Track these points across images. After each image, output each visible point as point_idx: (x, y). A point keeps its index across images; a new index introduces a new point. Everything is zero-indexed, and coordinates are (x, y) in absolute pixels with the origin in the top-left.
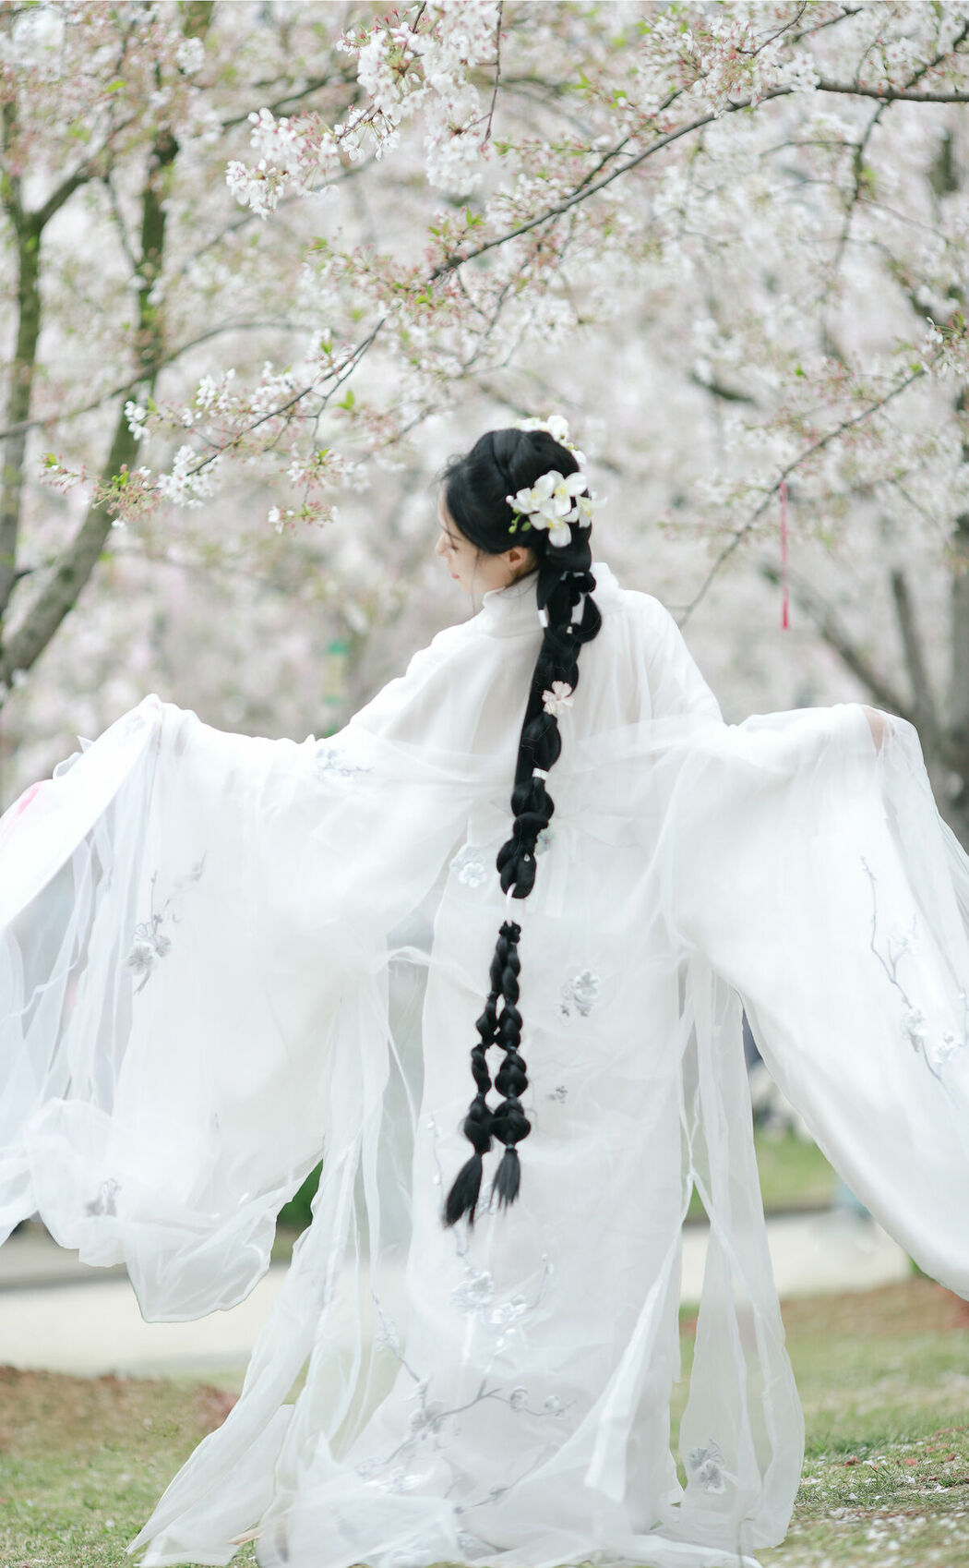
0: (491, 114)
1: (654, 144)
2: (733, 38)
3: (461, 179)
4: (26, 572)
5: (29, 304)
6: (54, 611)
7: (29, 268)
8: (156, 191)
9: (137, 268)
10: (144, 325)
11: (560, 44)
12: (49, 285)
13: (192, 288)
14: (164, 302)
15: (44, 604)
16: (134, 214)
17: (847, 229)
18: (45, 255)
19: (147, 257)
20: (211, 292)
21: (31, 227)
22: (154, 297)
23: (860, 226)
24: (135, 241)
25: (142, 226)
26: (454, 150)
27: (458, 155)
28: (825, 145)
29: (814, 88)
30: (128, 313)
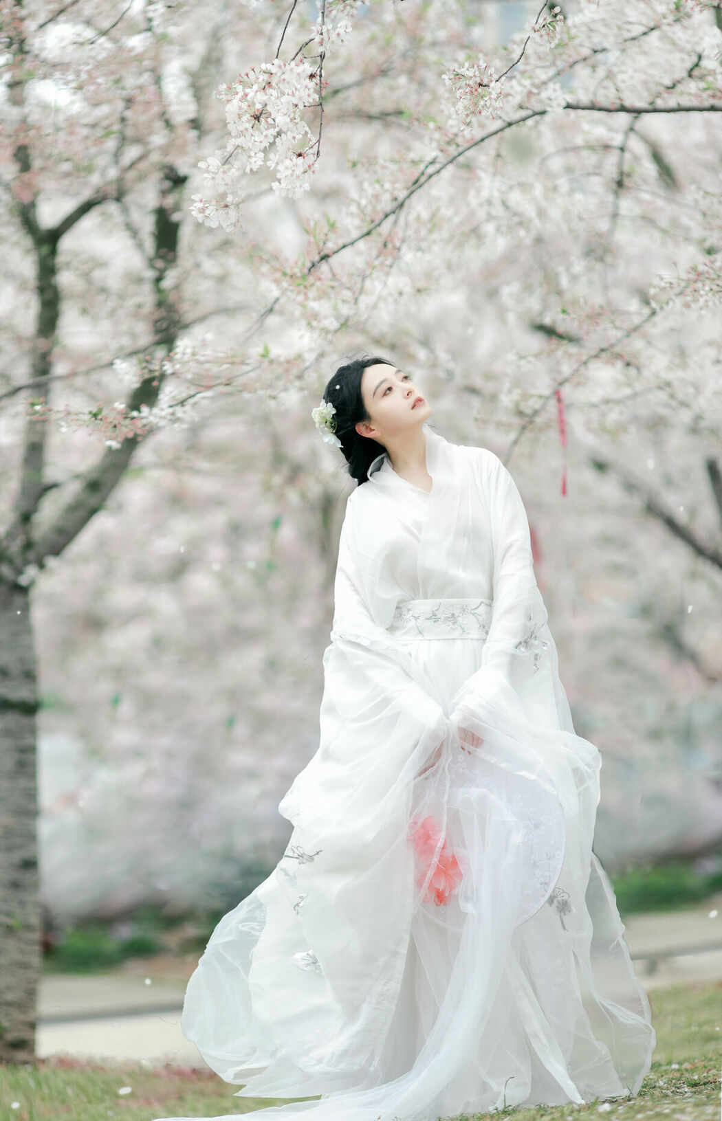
0: (319, 141)
1: (455, 153)
2: (475, 76)
3: (294, 188)
4: (53, 486)
5: (49, 295)
6: (81, 513)
7: (47, 270)
8: (167, 207)
9: (151, 263)
10: (160, 304)
11: (414, 86)
12: (65, 279)
13: (205, 276)
14: (177, 287)
15: (73, 508)
16: (148, 225)
17: (616, 207)
18: (61, 259)
19: (159, 255)
20: (222, 279)
21: (48, 240)
22: (167, 283)
23: (627, 205)
24: (150, 244)
25: (156, 233)
26: (287, 168)
27: (289, 172)
28: (591, 148)
29: (562, 108)
30: (146, 297)
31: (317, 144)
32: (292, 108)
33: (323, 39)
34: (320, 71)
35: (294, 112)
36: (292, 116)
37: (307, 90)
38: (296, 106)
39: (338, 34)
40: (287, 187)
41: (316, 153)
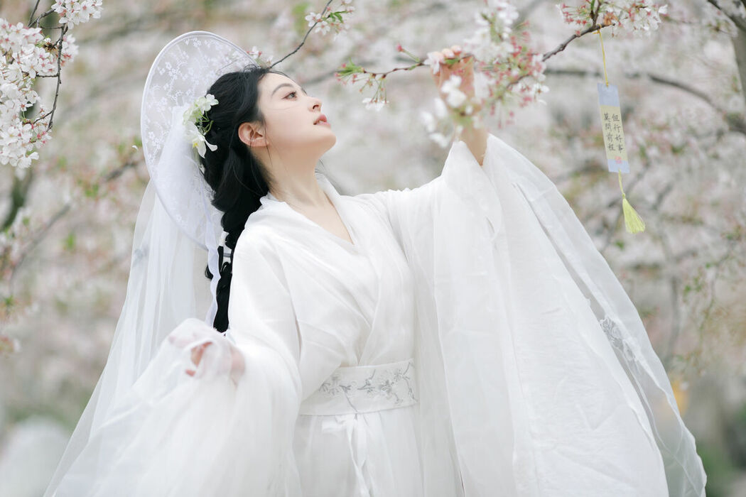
31: (50, 115)
32: (21, 77)
33: (65, 11)
34: (61, 43)
35: (25, 81)
36: (22, 84)
37: (41, 60)
38: (27, 74)
39: (85, 8)
40: (10, 156)
41: (48, 124)
